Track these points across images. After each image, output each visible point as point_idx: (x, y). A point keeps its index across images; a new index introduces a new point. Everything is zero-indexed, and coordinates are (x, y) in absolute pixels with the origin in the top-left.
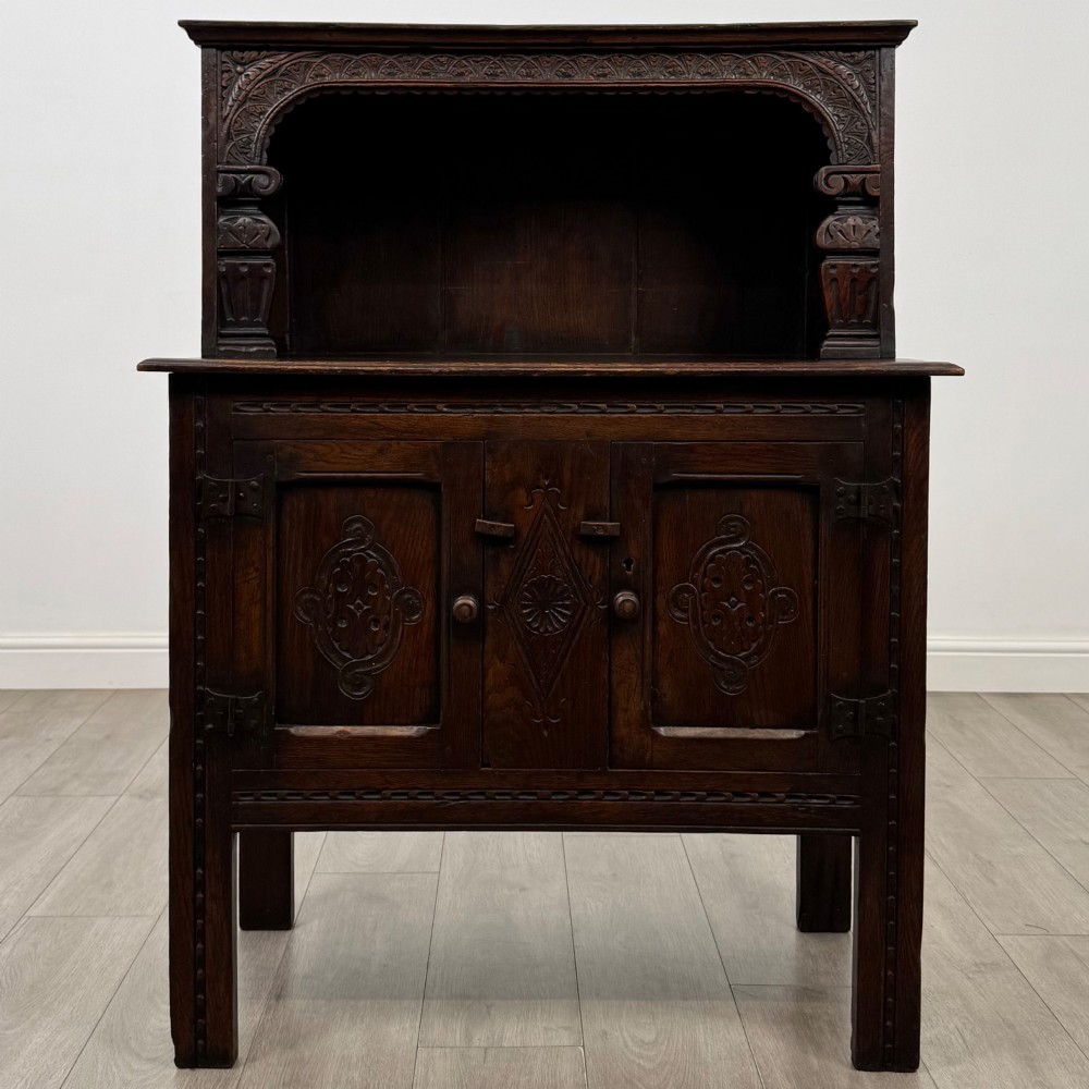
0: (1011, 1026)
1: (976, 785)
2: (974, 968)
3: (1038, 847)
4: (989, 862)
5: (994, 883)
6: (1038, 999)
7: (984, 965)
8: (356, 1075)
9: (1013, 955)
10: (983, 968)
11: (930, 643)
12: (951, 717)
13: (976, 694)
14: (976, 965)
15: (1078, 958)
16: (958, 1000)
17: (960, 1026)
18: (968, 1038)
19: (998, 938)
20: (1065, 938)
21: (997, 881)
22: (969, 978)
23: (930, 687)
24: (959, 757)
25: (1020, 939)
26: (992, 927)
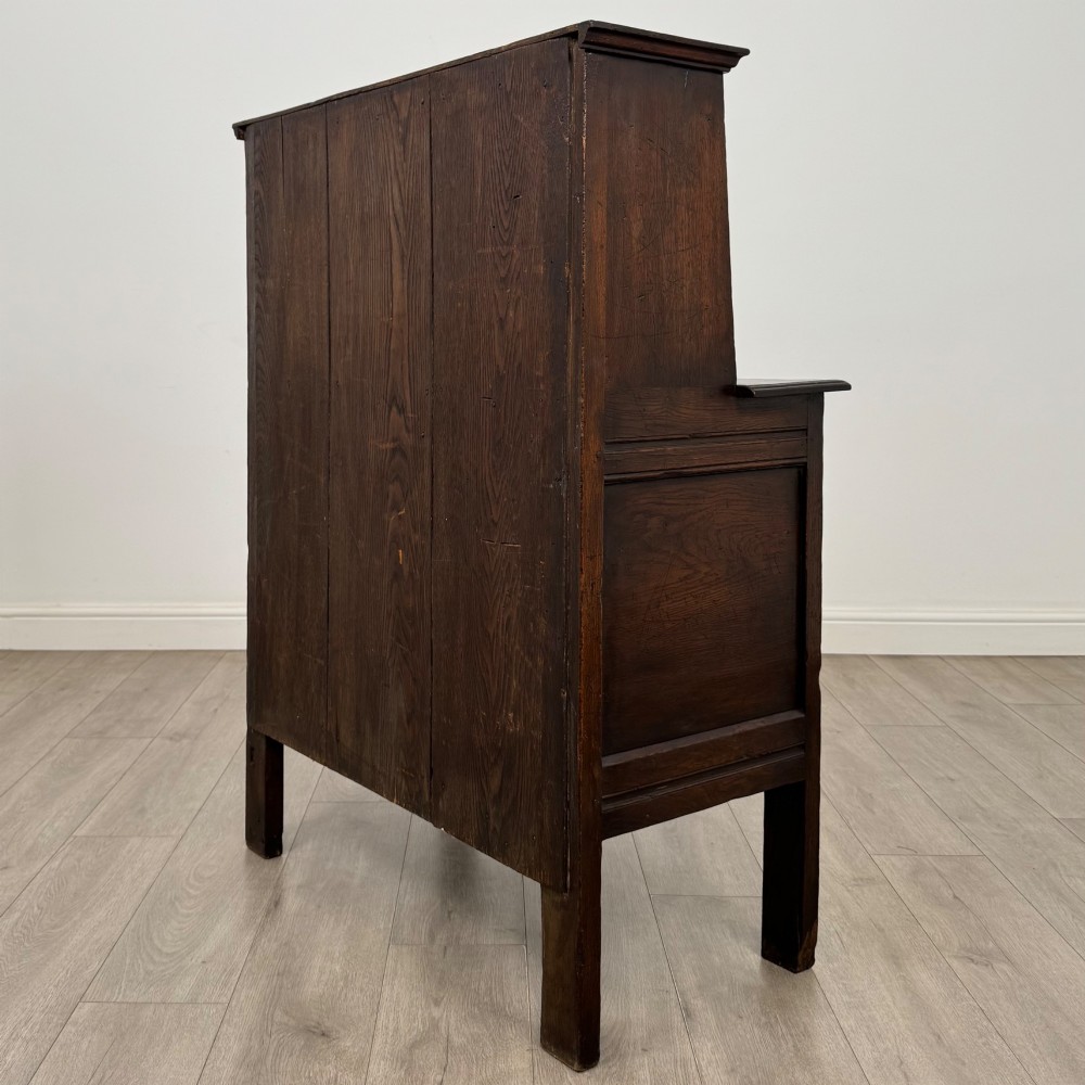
0: (881, 930)
1: (861, 731)
2: (853, 882)
3: (911, 782)
4: (870, 795)
5: (874, 813)
6: (904, 908)
7: (862, 879)
8: (338, 968)
9: (886, 872)
10: (860, 882)
11: (824, 614)
12: (844, 675)
13: (866, 656)
14: (855, 880)
15: (940, 875)
16: (838, 908)
17: (839, 930)
18: (845, 940)
19: (875, 858)
20: (930, 858)
21: (876, 810)
22: (848, 891)
23: (825, 649)
24: (850, 708)
25: (893, 859)
26: (869, 848)
